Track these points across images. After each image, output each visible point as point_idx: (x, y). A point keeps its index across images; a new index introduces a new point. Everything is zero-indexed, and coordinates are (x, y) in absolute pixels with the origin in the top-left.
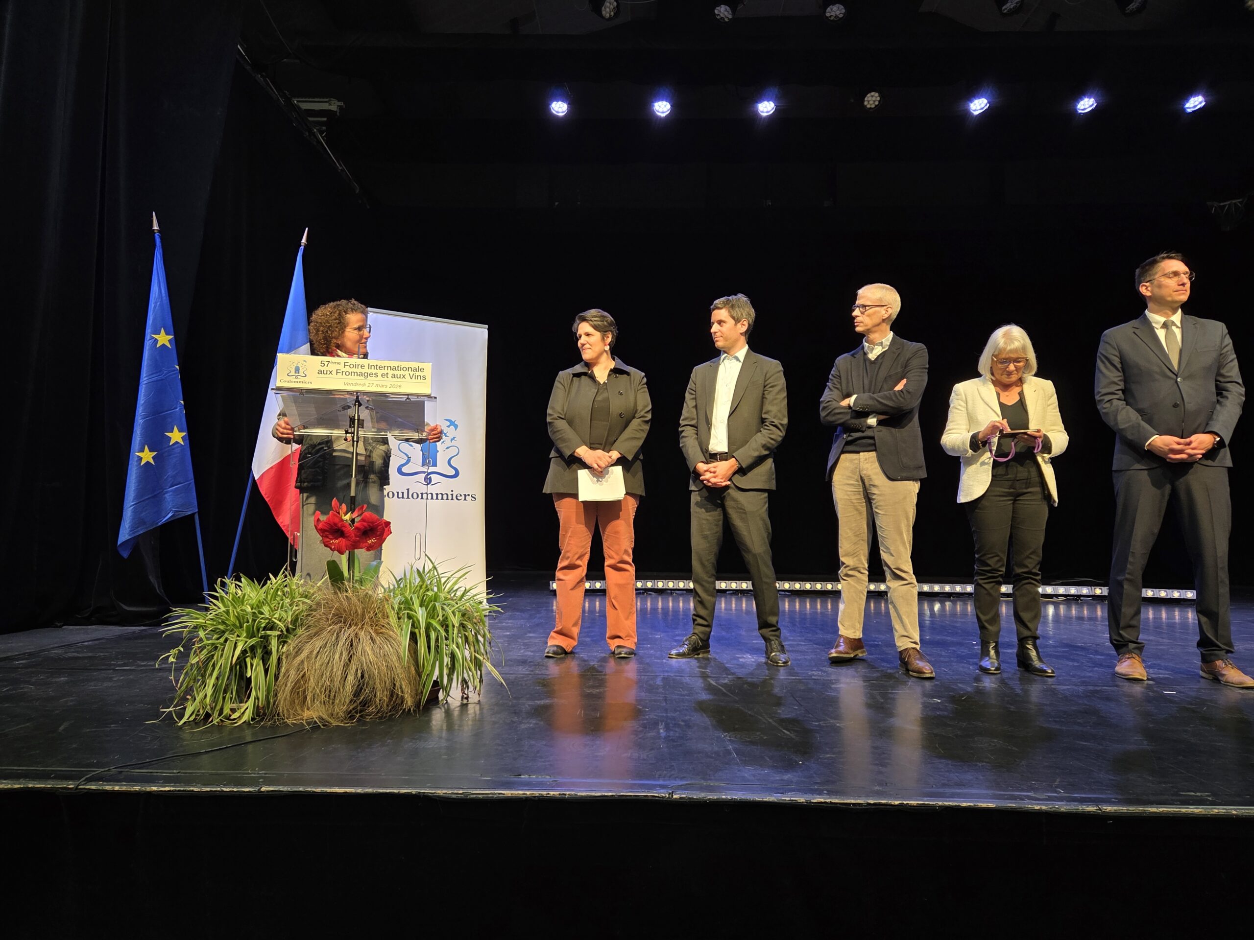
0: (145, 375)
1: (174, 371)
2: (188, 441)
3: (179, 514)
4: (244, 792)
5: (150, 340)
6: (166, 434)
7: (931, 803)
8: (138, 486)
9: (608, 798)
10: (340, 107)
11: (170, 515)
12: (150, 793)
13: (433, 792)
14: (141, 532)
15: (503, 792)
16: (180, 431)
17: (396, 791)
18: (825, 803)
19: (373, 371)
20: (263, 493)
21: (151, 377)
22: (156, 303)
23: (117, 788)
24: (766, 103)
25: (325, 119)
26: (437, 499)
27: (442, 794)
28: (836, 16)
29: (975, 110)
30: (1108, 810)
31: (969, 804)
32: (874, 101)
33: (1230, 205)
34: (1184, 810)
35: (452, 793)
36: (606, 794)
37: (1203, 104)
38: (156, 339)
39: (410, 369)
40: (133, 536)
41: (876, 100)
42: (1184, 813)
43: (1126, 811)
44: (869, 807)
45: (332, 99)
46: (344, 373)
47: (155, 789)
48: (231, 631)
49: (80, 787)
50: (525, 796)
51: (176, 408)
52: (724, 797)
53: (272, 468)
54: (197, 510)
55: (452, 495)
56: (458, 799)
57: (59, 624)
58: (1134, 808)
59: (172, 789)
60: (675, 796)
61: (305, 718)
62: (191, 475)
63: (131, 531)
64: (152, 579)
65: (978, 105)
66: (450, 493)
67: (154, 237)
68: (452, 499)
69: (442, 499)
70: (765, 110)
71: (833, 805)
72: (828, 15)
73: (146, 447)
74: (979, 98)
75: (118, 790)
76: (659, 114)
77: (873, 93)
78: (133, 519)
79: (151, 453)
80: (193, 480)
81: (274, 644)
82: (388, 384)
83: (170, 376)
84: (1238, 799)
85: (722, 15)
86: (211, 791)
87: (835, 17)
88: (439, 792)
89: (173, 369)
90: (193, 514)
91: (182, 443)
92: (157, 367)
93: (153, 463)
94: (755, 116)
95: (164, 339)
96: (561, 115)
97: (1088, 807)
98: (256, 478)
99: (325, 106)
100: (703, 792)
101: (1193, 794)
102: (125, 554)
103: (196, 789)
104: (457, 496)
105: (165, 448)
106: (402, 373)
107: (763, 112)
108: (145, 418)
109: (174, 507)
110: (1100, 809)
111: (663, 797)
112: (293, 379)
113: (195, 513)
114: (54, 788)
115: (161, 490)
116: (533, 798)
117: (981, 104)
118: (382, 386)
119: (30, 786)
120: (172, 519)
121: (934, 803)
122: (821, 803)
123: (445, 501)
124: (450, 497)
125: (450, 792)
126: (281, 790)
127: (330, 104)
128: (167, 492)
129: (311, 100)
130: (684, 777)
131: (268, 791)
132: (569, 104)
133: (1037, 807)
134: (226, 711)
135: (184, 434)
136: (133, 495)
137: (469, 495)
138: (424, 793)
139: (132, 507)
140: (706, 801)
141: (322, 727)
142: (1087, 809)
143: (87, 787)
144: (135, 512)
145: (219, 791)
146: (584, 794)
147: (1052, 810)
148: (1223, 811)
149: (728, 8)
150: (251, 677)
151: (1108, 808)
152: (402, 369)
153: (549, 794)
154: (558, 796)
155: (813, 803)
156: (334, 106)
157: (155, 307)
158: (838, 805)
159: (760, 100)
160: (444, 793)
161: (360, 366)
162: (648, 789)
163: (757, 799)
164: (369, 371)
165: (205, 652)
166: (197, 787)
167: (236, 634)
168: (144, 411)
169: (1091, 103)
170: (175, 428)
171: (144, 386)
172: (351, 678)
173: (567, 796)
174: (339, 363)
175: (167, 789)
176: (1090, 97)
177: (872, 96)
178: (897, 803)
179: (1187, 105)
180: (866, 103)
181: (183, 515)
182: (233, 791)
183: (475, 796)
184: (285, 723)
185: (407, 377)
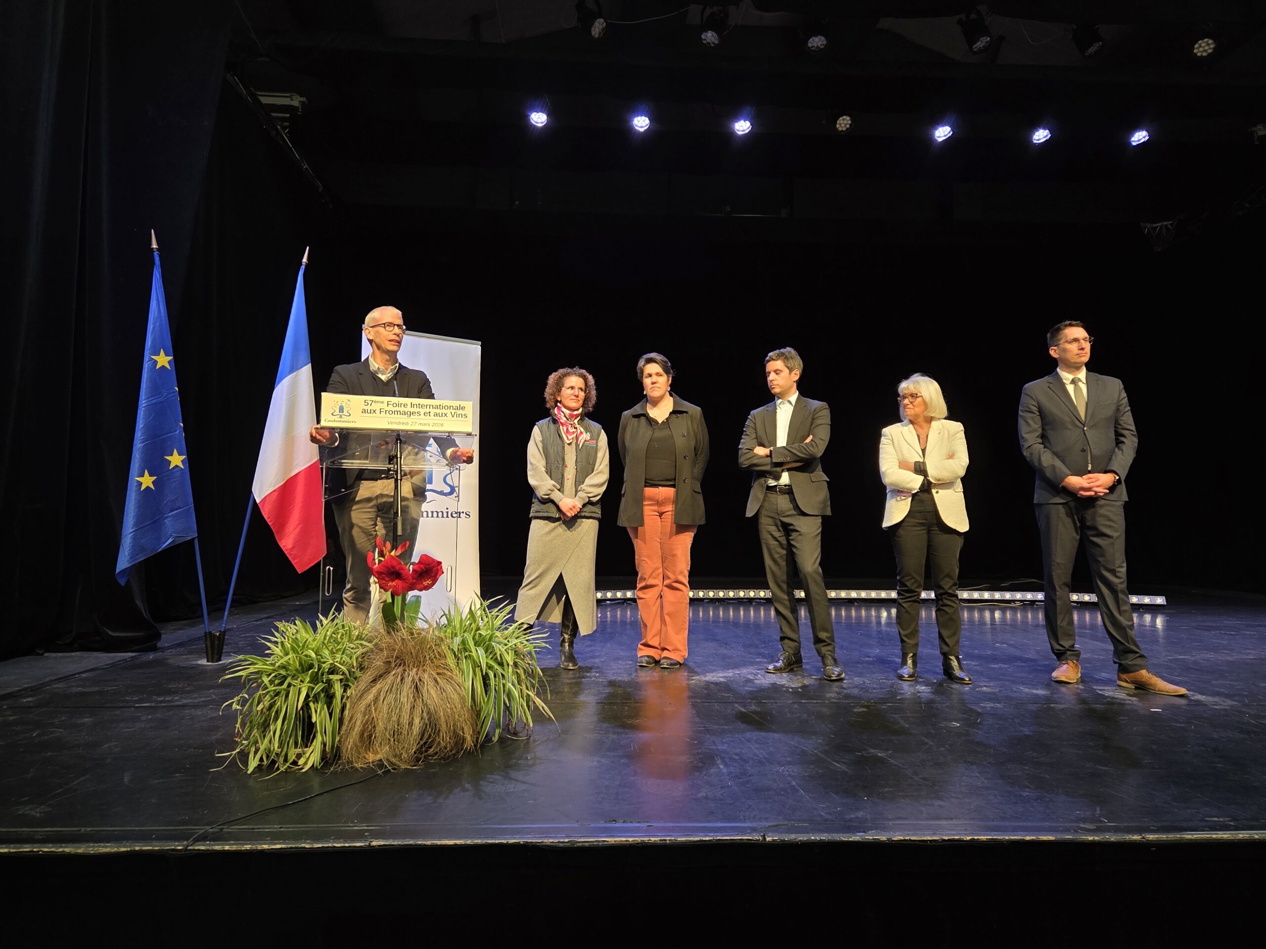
0: (143, 398)
1: (174, 392)
2: (187, 464)
3: (179, 540)
4: (355, 847)
5: (148, 361)
6: (166, 457)
7: (999, 838)
8: (138, 512)
9: (707, 843)
10: (302, 103)
11: (170, 541)
12: (263, 852)
13: (540, 841)
14: (142, 559)
15: (607, 839)
16: (180, 454)
17: (504, 841)
18: (905, 840)
19: (416, 410)
20: (266, 517)
21: (150, 399)
22: (155, 323)
23: (227, 848)
24: (742, 122)
25: (288, 115)
26: (432, 516)
27: (549, 844)
28: (818, 47)
29: (939, 137)
30: (1150, 839)
31: (1032, 838)
32: (846, 125)
33: (1161, 226)
34: (1214, 836)
35: (559, 842)
36: (704, 839)
37: (1147, 138)
38: (155, 360)
39: (452, 408)
40: (133, 563)
41: (847, 124)
42: (1216, 839)
43: (1165, 839)
44: (944, 843)
45: (294, 94)
46: (387, 412)
47: (266, 847)
48: (293, 676)
49: (189, 848)
50: (628, 843)
51: (176, 431)
52: (813, 838)
53: (274, 491)
54: (197, 535)
55: (447, 512)
56: (566, 848)
57: (40, 652)
58: (1172, 836)
59: (283, 846)
60: (768, 839)
61: (371, 761)
62: (191, 500)
63: (131, 558)
64: (139, 603)
65: (941, 132)
66: (445, 511)
67: (153, 256)
68: (447, 517)
69: (438, 517)
70: (741, 129)
71: (912, 842)
72: (810, 45)
73: (146, 471)
74: (943, 126)
75: (229, 850)
76: (637, 128)
77: (844, 117)
78: (133, 546)
79: (151, 478)
80: (193, 505)
81: (338, 689)
82: (431, 422)
83: (168, 398)
84: (1254, 823)
85: (708, 41)
86: (322, 847)
87: (816, 48)
88: (546, 841)
89: (172, 391)
90: (193, 539)
91: (182, 467)
92: (155, 389)
93: (153, 488)
94: (732, 134)
95: (163, 360)
96: (540, 125)
97: (1133, 836)
98: (258, 501)
99: (286, 101)
100: (792, 833)
101: (1216, 819)
102: (122, 582)
103: (307, 846)
104: (452, 514)
105: (164, 472)
106: (444, 411)
107: (739, 131)
108: (144, 442)
109: (174, 532)
110: (1144, 838)
111: (757, 840)
112: (337, 418)
113: (195, 538)
114: (162, 850)
115: (161, 515)
116: (637, 845)
117: (944, 132)
118: (425, 425)
119: (137, 848)
120: (172, 545)
121: (1002, 838)
122: (901, 840)
123: (440, 519)
124: (445, 515)
125: (557, 841)
126: (393, 843)
127: (292, 100)
128: (167, 518)
129: (272, 94)
130: (767, 818)
131: (379, 846)
132: (548, 116)
133: (1091, 838)
134: (292, 757)
135: (184, 457)
136: (132, 522)
137: (463, 512)
138: (532, 842)
139: (132, 534)
140: (797, 843)
141: (392, 771)
142: (1134, 838)
143: (197, 848)
144: (135, 538)
145: (330, 847)
146: (683, 839)
147: (1104, 840)
148: (1248, 836)
149: (714, 34)
150: (316, 722)
151: (1151, 837)
152: (443, 407)
153: (650, 840)
154: (659, 842)
155: (894, 841)
156: (296, 101)
157: (154, 328)
158: (917, 842)
159: (738, 120)
160: (551, 842)
161: (402, 405)
162: (741, 832)
163: (843, 839)
164: (412, 410)
165: (268, 697)
166: (308, 843)
167: (299, 679)
168: (143, 434)
169: (1045, 134)
170: (175, 452)
171: (143, 409)
172: (417, 721)
173: (668, 842)
174: (382, 402)
175: (278, 846)
176: (1044, 129)
177: (844, 120)
178: (969, 838)
179: (1133, 139)
180: (838, 126)
181: (183, 541)
182: (345, 847)
183: (581, 844)
184: (352, 768)
185: (449, 415)
